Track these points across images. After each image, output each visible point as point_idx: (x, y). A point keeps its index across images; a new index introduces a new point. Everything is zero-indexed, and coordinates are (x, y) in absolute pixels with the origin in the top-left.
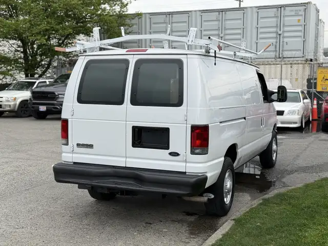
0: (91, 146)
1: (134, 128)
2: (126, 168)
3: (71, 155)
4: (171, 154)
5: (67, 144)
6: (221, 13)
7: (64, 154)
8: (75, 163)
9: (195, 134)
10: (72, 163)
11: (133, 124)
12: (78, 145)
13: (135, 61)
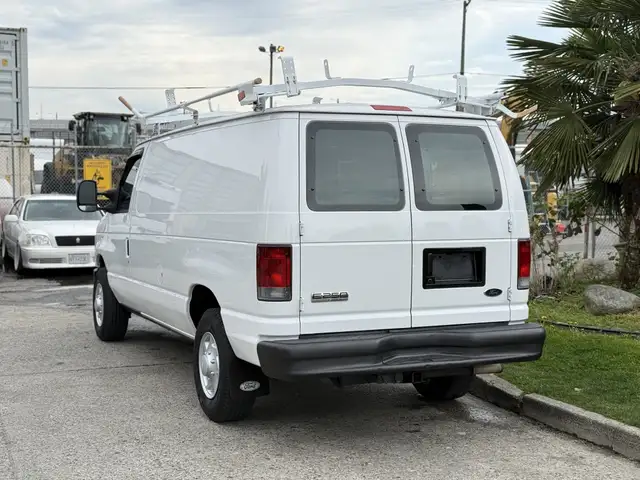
0: (344, 297)
1: (427, 253)
4: (489, 293)
5: (288, 297)
10: (297, 338)
11: (424, 245)
12: (316, 298)
13: (404, 126)
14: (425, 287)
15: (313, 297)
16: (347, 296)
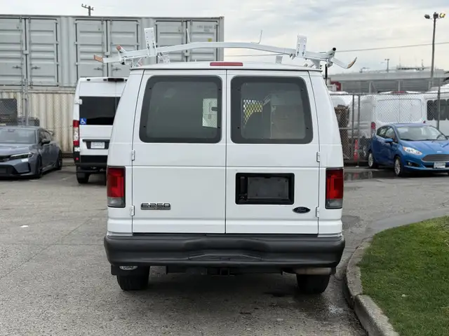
0: (167, 207)
1: (239, 176)
2: (226, 235)
3: (129, 222)
4: (296, 210)
5: (123, 205)
6: (105, 22)
7: (110, 222)
8: (135, 234)
9: (332, 180)
10: (131, 235)
11: (236, 170)
12: (144, 207)
13: (230, 78)
14: (238, 202)
15: (142, 206)
16: (169, 206)
